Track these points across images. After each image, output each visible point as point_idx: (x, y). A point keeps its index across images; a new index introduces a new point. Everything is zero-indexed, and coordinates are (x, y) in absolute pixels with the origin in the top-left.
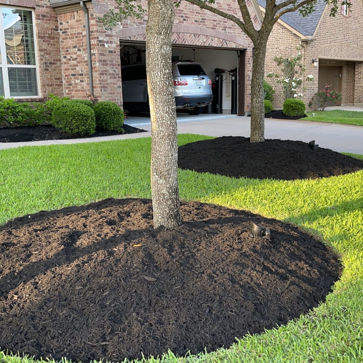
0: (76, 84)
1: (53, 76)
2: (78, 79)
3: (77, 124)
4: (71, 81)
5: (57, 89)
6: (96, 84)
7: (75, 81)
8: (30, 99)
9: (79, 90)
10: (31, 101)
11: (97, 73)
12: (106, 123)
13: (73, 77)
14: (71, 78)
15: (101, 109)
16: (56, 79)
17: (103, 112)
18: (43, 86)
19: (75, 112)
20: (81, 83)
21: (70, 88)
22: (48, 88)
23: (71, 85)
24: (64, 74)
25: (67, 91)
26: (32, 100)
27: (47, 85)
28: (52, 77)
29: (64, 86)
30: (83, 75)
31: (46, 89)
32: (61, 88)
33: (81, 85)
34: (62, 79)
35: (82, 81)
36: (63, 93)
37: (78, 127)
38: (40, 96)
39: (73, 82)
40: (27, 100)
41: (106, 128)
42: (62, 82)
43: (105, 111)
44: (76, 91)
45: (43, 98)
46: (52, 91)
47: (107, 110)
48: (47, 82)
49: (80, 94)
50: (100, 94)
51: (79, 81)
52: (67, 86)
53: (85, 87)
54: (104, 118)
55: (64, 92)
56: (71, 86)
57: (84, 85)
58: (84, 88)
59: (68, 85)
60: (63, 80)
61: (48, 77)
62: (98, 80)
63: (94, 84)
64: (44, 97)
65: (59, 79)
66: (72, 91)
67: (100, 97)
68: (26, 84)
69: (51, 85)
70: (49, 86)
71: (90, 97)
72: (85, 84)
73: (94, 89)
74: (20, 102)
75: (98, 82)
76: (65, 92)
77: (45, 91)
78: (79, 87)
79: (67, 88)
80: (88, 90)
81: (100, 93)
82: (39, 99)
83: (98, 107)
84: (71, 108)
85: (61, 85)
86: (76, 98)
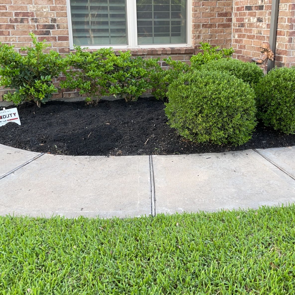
0: (251, 25)
1: (215, 10)
2: (255, 16)
3: (208, 125)
4: (243, 19)
5: (221, 32)
6: (282, 27)
7: (249, 20)
8: (169, 50)
9: (254, 36)
10: (172, 54)
11: (288, 4)
12: (280, 119)
13: (248, 11)
14: (245, 14)
15: (275, 87)
16: (221, 15)
17: (278, 95)
18: (196, 27)
19: (205, 97)
20: (258, 23)
21: (240, 31)
22: (203, 30)
23: (243, 25)
24: (236, 7)
25: (236, 37)
26: (174, 52)
27: (203, 25)
28: (213, 11)
29: (233, 27)
30: (262, 9)
31: (200, 32)
32: (227, 30)
33: (258, 27)
34: (231, 16)
35: (260, 20)
36: (230, 40)
37: (208, 131)
38: (190, 44)
39: (247, 21)
40: (165, 52)
41: (279, 130)
42: (230, 20)
43: (281, 93)
44: (249, 37)
45: (193, 48)
46: (211, 36)
47: (287, 92)
48: (203, 21)
49: (254, 43)
50: (286, 48)
51: (255, 20)
52: (237, 28)
53: (264, 31)
54: (277, 108)
55: (232, 38)
56: (243, 28)
57: (262, 27)
58: (262, 33)
59: (239, 27)
60: (233, 17)
61: (207, 11)
62: (287, 18)
63: (279, 26)
64: (196, 47)
65: (226, 14)
66: (244, 36)
67: (285, 53)
68: (168, 23)
69: (211, 26)
70: (206, 27)
71: (266, 53)
72: (264, 26)
73: (278, 36)
74: (152, 54)
75: (287, 23)
76: (234, 37)
77: (199, 37)
78: (255, 32)
79: (237, 31)
80: (268, 37)
81: (286, 45)
82: (186, 50)
83: (269, 81)
84: (202, 88)
85: (229, 26)
86: (248, 49)
